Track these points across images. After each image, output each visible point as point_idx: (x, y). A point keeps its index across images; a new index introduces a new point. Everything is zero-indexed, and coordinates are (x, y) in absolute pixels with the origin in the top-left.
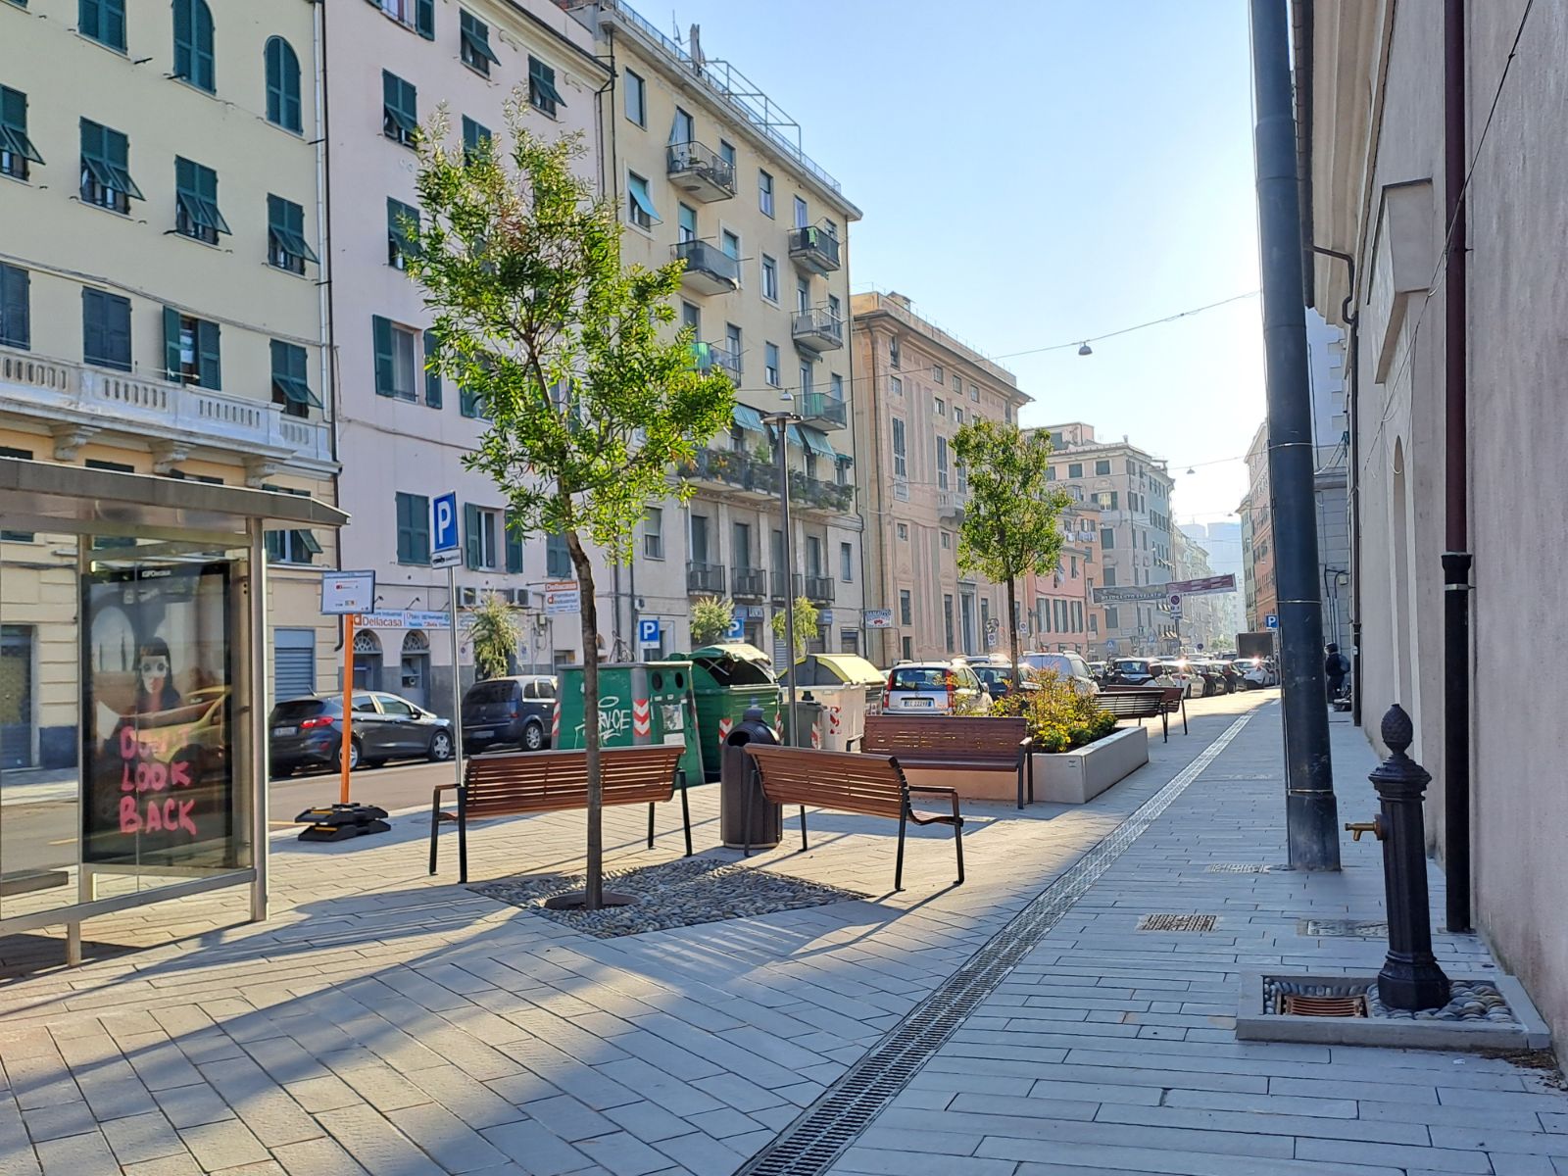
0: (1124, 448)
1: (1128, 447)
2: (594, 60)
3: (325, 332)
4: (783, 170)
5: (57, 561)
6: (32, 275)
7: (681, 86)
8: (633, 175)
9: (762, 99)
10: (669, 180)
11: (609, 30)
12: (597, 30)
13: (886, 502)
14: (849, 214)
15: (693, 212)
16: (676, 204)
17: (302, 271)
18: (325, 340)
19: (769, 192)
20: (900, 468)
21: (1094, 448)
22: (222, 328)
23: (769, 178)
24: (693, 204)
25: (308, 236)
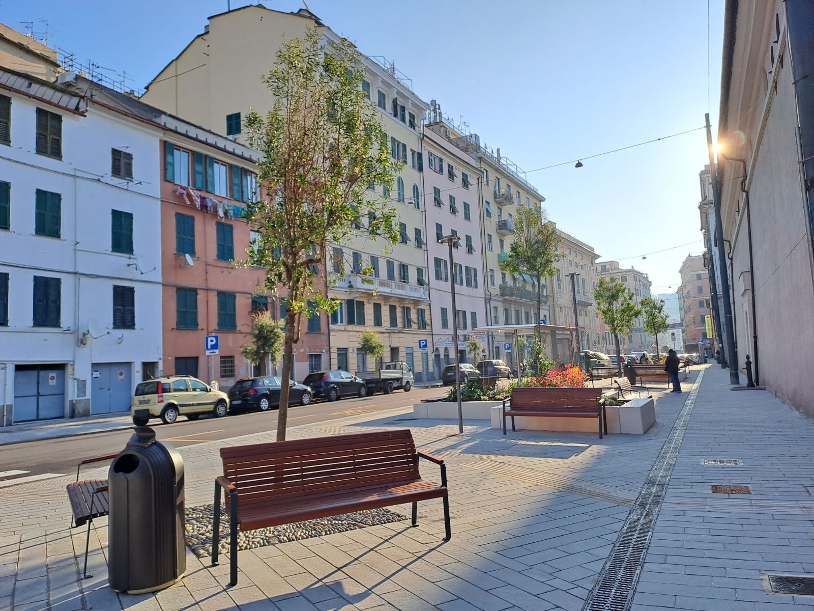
0: (632, 271)
1: (634, 271)
2: (477, 169)
3: (426, 264)
4: (523, 189)
5: (385, 331)
6: (379, 259)
7: (497, 170)
8: (486, 202)
9: (515, 167)
10: (495, 201)
11: (480, 158)
12: (477, 159)
13: (556, 299)
14: (541, 199)
15: (501, 209)
16: (497, 208)
17: (421, 247)
18: (426, 266)
19: (519, 197)
20: (559, 287)
21: (620, 271)
22: (409, 266)
23: (519, 193)
24: (500, 207)
25: (422, 238)
